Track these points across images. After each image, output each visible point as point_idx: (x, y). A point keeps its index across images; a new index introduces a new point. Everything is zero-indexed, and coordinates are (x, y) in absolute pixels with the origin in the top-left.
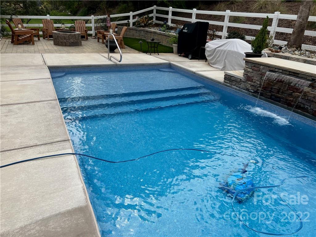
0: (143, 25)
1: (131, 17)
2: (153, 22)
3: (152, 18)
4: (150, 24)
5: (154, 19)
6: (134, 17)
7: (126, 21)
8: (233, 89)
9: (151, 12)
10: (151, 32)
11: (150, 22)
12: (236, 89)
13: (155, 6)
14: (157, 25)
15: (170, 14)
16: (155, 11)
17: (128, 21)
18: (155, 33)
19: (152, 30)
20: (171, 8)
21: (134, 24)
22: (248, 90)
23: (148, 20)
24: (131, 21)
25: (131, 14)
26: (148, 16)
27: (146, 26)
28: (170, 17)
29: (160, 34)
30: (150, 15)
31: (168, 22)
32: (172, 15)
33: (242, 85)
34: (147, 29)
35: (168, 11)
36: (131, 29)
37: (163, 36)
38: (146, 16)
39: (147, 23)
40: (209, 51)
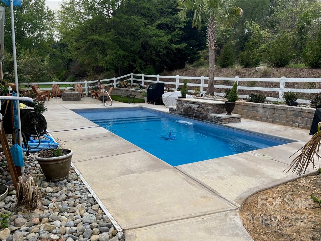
0: (124, 86)
1: (115, 81)
2: (131, 84)
3: (130, 81)
4: (129, 85)
5: (132, 82)
6: (117, 81)
7: (111, 84)
8: (173, 115)
9: (130, 77)
10: (129, 91)
11: (128, 84)
12: (174, 115)
13: (132, 73)
14: (134, 86)
15: (143, 78)
16: (132, 77)
17: (113, 84)
18: (132, 91)
19: (131, 89)
20: (143, 74)
21: (117, 86)
22: (179, 114)
23: (127, 83)
24: (115, 84)
25: (114, 79)
26: (127, 80)
27: (126, 87)
28: (143, 80)
29: (136, 92)
30: (129, 80)
31: (141, 84)
32: (144, 79)
33: (177, 112)
34: (126, 89)
35: (141, 77)
36: (114, 89)
37: (138, 93)
38: (126, 80)
39: (126, 85)
40: (164, 99)
